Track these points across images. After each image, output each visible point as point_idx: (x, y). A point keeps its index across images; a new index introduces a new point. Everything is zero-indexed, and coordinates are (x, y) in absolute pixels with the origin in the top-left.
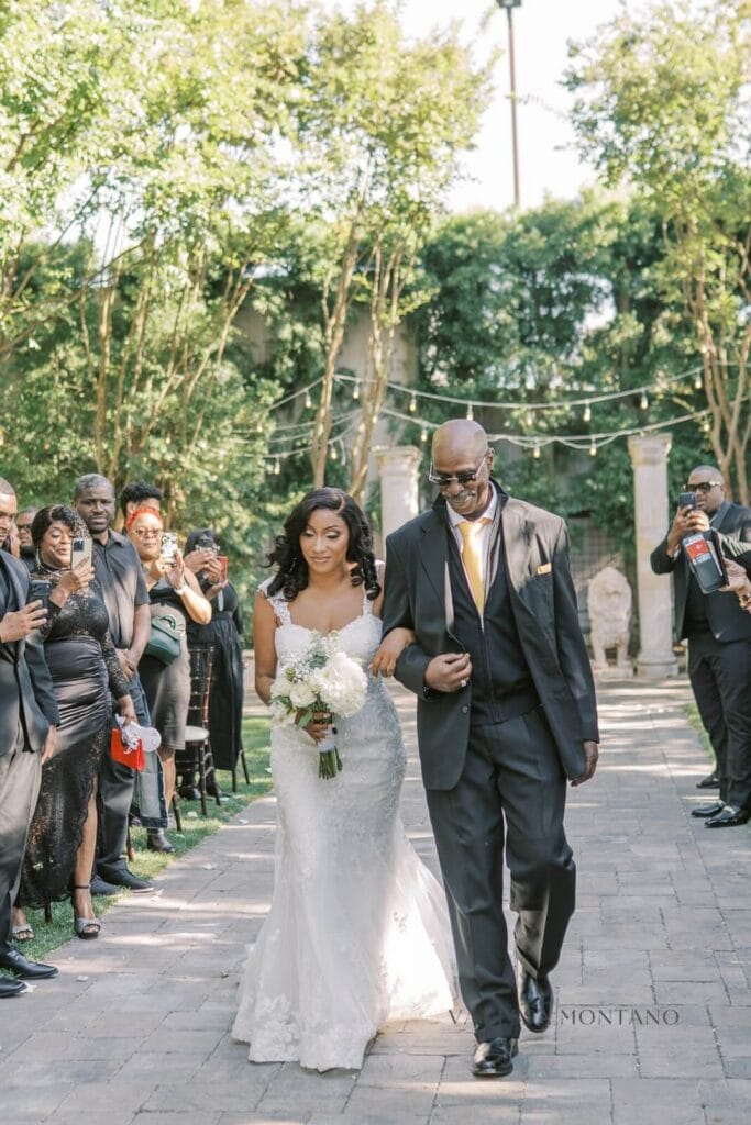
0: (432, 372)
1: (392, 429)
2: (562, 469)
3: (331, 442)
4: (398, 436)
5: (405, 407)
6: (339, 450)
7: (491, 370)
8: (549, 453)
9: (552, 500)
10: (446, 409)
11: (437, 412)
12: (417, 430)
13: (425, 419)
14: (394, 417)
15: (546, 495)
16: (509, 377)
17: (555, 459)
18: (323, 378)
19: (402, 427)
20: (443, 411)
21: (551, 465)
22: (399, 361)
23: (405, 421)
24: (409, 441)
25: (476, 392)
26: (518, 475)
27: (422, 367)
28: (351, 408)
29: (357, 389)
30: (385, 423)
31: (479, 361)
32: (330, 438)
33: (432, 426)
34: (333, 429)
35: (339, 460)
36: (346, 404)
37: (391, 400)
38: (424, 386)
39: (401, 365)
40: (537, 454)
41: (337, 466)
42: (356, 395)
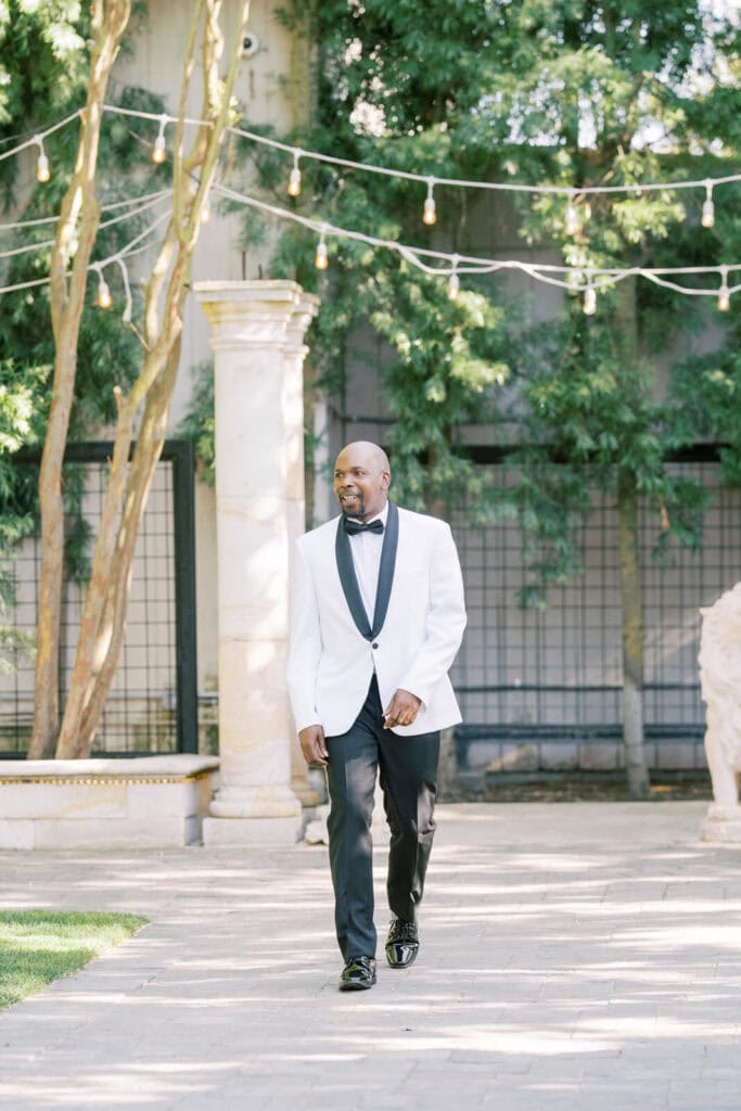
0: (349, 105)
1: (252, 237)
2: (656, 343)
3: (98, 266)
4: (264, 256)
5: (279, 189)
6: (116, 289)
7: (490, 103)
8: (625, 306)
9: (628, 417)
10: (381, 195)
11: (359, 200)
12: (309, 242)
13: (329, 217)
14: (253, 209)
15: (613, 406)
16: (535, 120)
17: (640, 321)
18: (81, 112)
19: (274, 235)
20: (373, 199)
21: (630, 332)
22: (269, 76)
23: (282, 219)
24: (290, 269)
25: (451, 156)
26: (551, 356)
27: (325, 89)
28: (151, 186)
29: (161, 141)
30: (234, 225)
31: (461, 81)
32: (97, 256)
33: (342, 234)
34: (102, 236)
35: (118, 311)
36: (140, 175)
37: (250, 170)
38: (329, 138)
39: (274, 86)
40: (590, 307)
41: (114, 325)
42: (159, 156)
